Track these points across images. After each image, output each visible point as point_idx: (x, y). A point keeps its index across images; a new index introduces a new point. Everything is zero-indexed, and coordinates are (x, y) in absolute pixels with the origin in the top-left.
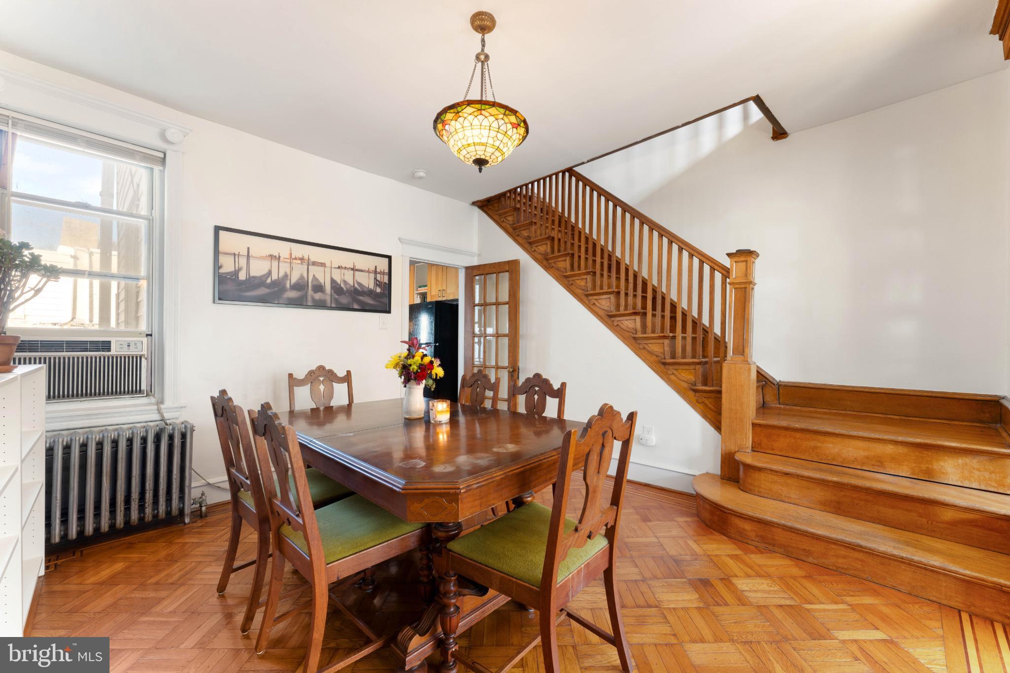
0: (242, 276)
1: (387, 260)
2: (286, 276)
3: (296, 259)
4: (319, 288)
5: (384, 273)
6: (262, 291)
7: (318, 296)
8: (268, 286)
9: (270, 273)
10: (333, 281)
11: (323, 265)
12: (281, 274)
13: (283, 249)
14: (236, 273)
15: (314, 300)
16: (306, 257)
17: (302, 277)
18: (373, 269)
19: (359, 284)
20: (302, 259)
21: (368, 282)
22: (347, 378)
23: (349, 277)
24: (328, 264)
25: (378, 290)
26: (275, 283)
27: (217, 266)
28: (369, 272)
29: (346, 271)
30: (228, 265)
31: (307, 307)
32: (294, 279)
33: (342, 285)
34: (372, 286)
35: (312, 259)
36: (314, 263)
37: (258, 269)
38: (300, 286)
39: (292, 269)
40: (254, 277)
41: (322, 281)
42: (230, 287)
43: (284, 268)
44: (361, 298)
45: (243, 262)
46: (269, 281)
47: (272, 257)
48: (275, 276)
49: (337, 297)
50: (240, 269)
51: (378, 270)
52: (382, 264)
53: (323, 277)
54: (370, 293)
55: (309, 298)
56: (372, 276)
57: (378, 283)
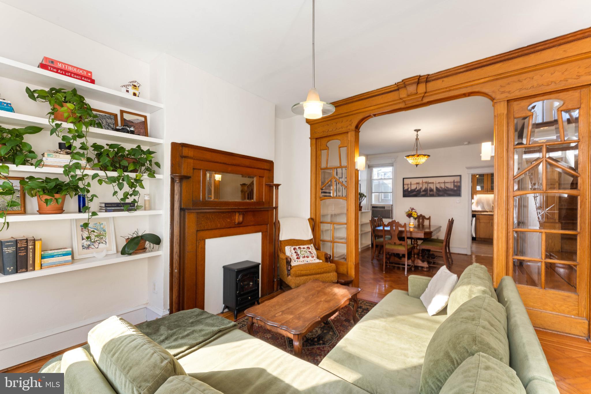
0: (409, 190)
1: (459, 177)
2: (421, 188)
3: (424, 182)
4: (431, 190)
5: (458, 182)
6: (415, 193)
7: (431, 193)
8: (416, 191)
9: (416, 188)
10: (437, 188)
11: (433, 183)
12: (420, 188)
13: (420, 181)
14: (408, 189)
15: (430, 194)
16: (427, 181)
17: (426, 188)
18: (453, 181)
19: (447, 187)
20: (426, 182)
21: (450, 186)
22: (429, 219)
23: (443, 186)
24: (435, 182)
25: (455, 189)
26: (418, 191)
27: (403, 188)
28: (451, 182)
29: (441, 184)
30: (406, 188)
31: (428, 196)
32: (424, 188)
33: (440, 188)
34: (452, 187)
35: (429, 182)
36: (430, 183)
37: (413, 187)
38: (426, 190)
39: (423, 186)
40: (413, 190)
41: (432, 188)
42: (406, 193)
43: (421, 186)
44: (448, 192)
45: (409, 186)
46: (416, 190)
47: (417, 183)
48: (418, 189)
49: (438, 193)
50: (409, 188)
51: (455, 181)
52: (457, 179)
53: (433, 187)
54: (452, 190)
55: (428, 194)
56: (452, 184)
57: (455, 186)
